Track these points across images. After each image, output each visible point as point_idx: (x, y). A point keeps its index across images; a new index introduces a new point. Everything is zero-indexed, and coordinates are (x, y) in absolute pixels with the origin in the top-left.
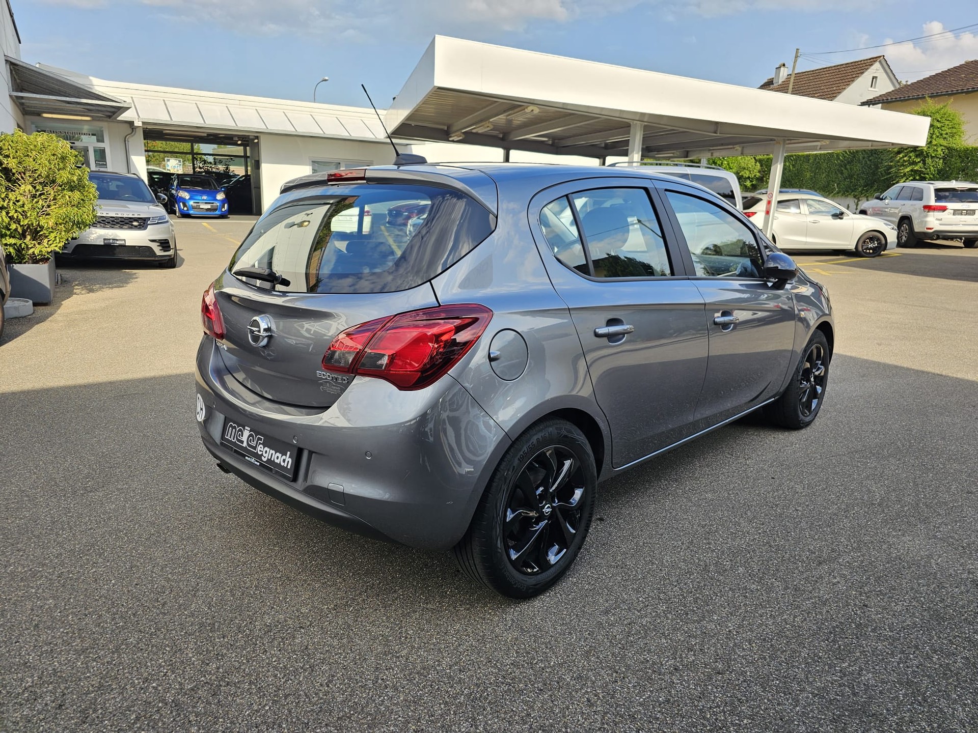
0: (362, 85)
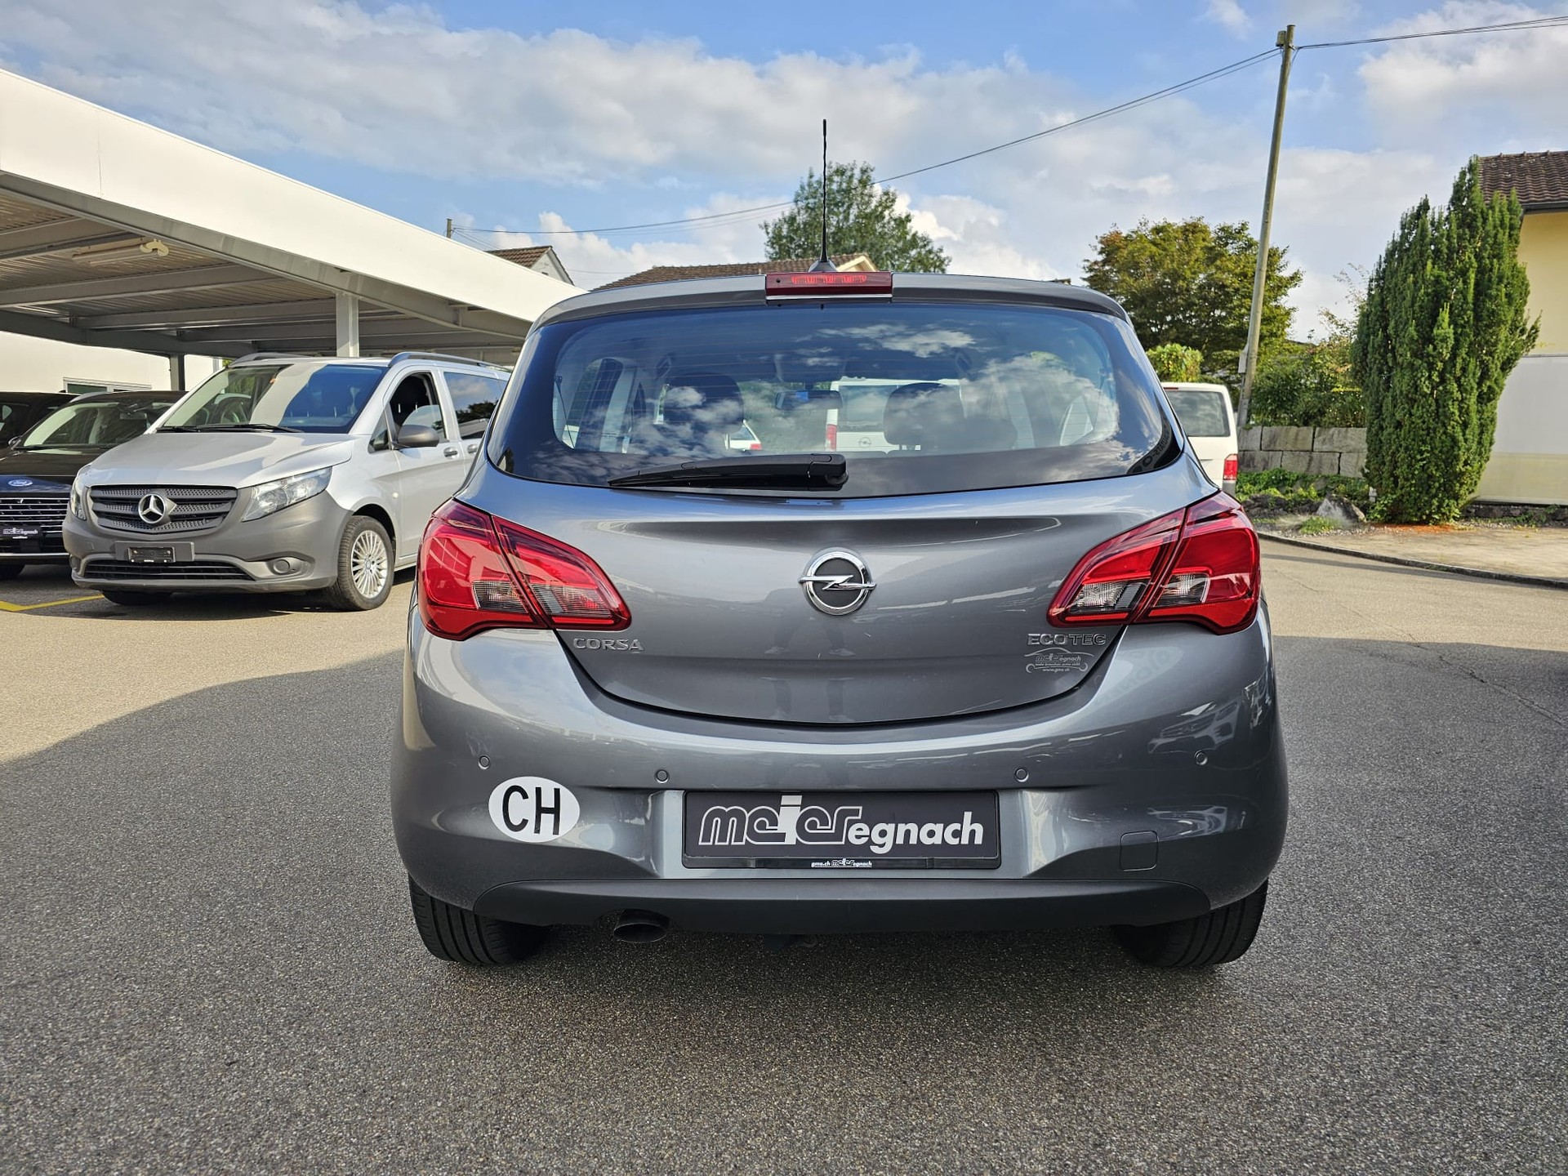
0: (825, 122)
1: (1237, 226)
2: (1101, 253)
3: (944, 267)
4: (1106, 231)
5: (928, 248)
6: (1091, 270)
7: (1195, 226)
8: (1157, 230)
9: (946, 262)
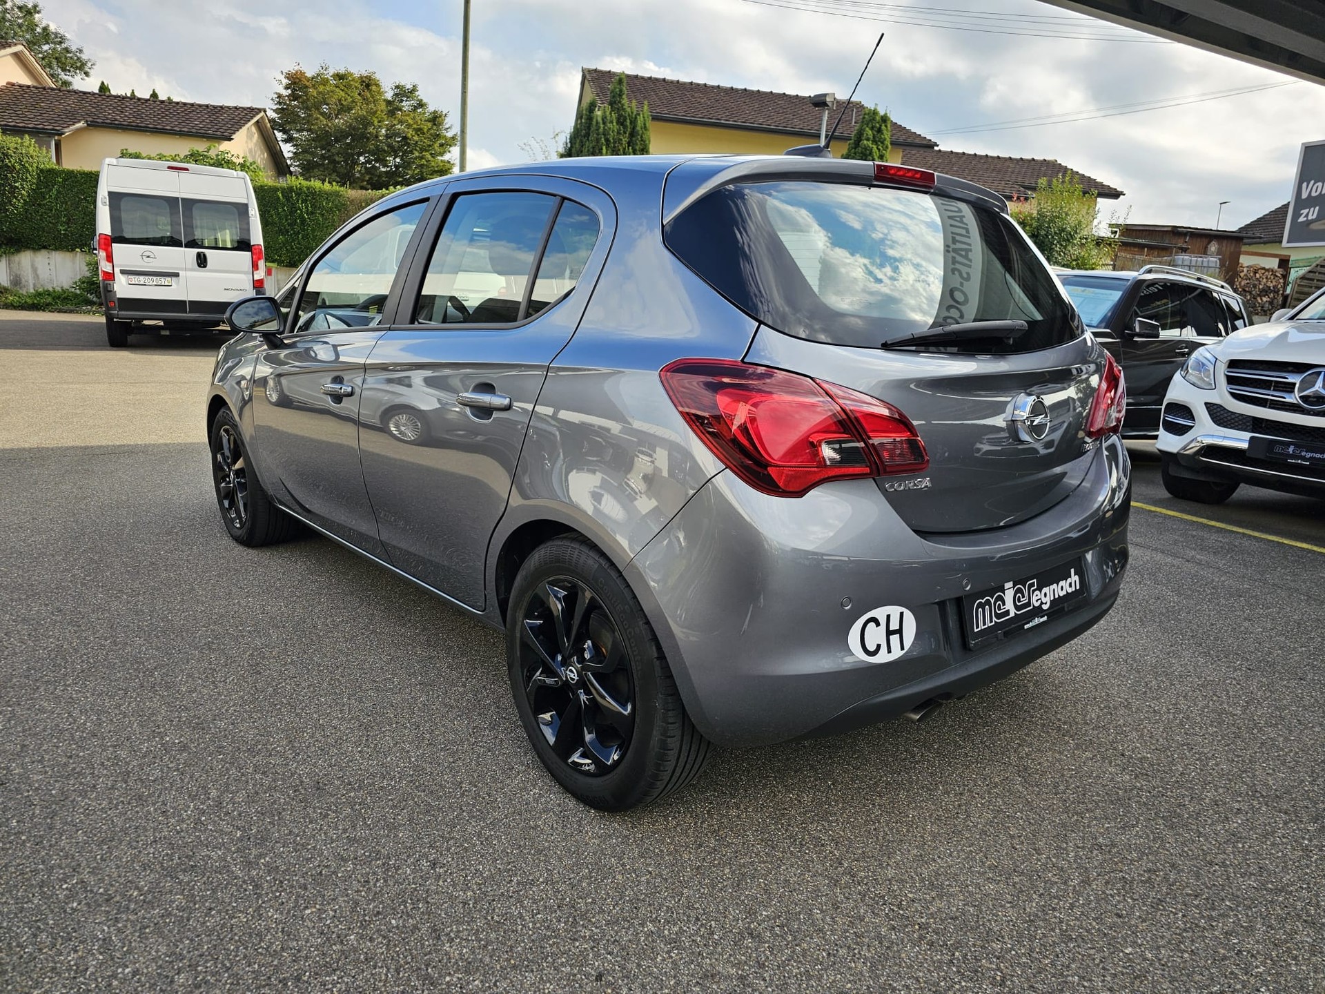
1: (409, 86)
2: (287, 88)
3: (86, 69)
4: (292, 68)
5: (64, 46)
6: (279, 103)
7: (369, 78)
8: (340, 77)
9: (89, 65)
